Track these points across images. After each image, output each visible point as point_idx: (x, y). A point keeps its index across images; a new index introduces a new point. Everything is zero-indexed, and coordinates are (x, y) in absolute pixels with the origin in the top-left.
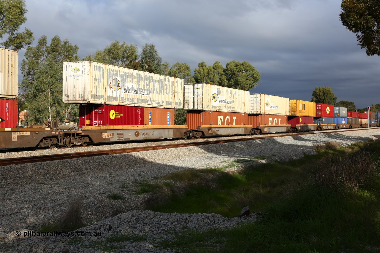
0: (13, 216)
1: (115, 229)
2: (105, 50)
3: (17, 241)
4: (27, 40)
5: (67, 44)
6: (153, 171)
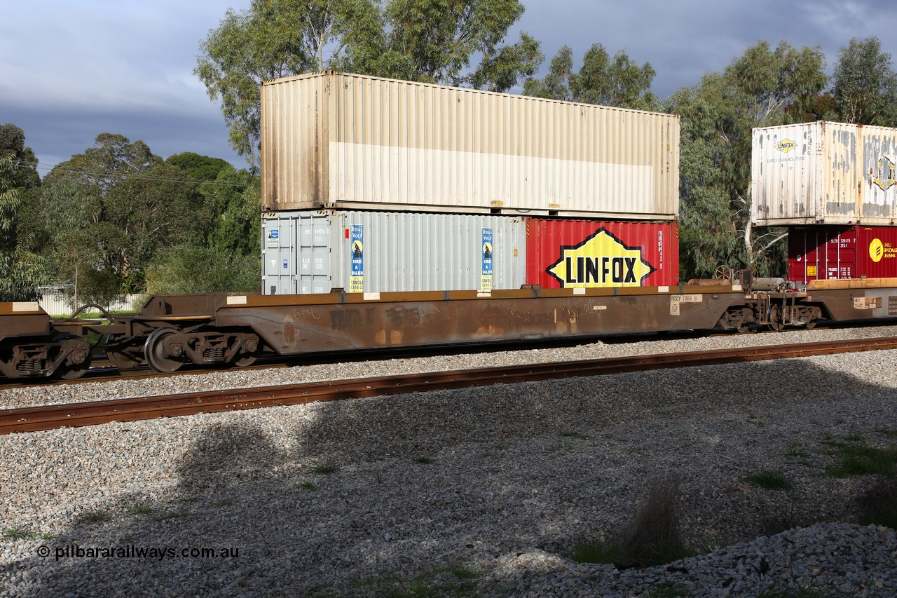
0: (505, 513)
1: (779, 571)
2: (729, 70)
3: (524, 578)
4: (524, 64)
5: (624, 62)
6: (879, 411)
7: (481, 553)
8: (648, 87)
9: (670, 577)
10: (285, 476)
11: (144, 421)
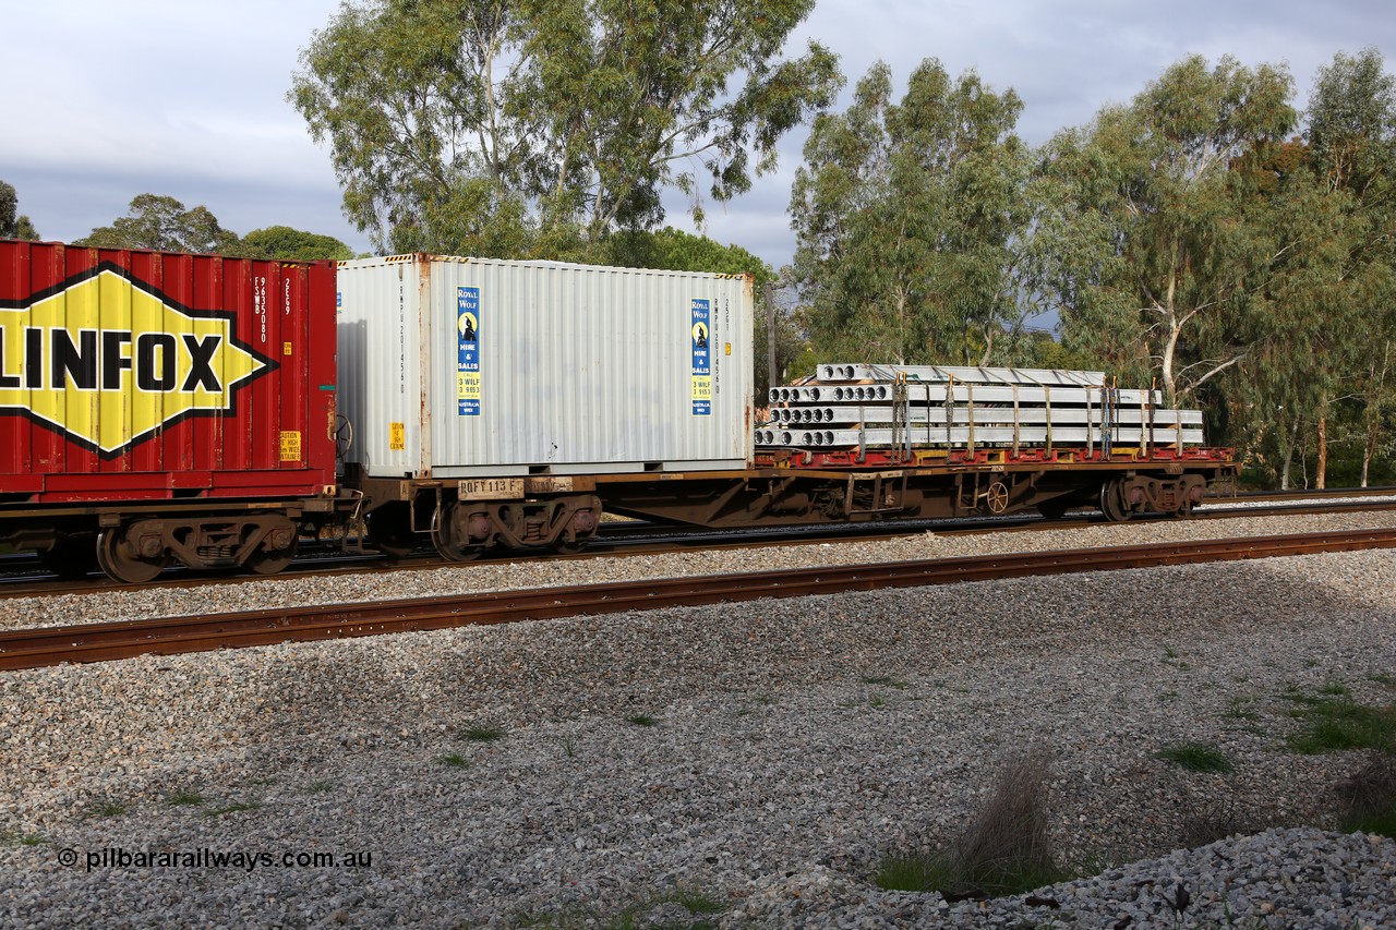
1: (1206, 906)
2: (1140, 100)
4: (814, 88)
5: (974, 88)
6: (1374, 648)
7: (728, 871)
8: (1011, 126)
9: (1030, 915)
10: (419, 744)
11: (195, 655)
